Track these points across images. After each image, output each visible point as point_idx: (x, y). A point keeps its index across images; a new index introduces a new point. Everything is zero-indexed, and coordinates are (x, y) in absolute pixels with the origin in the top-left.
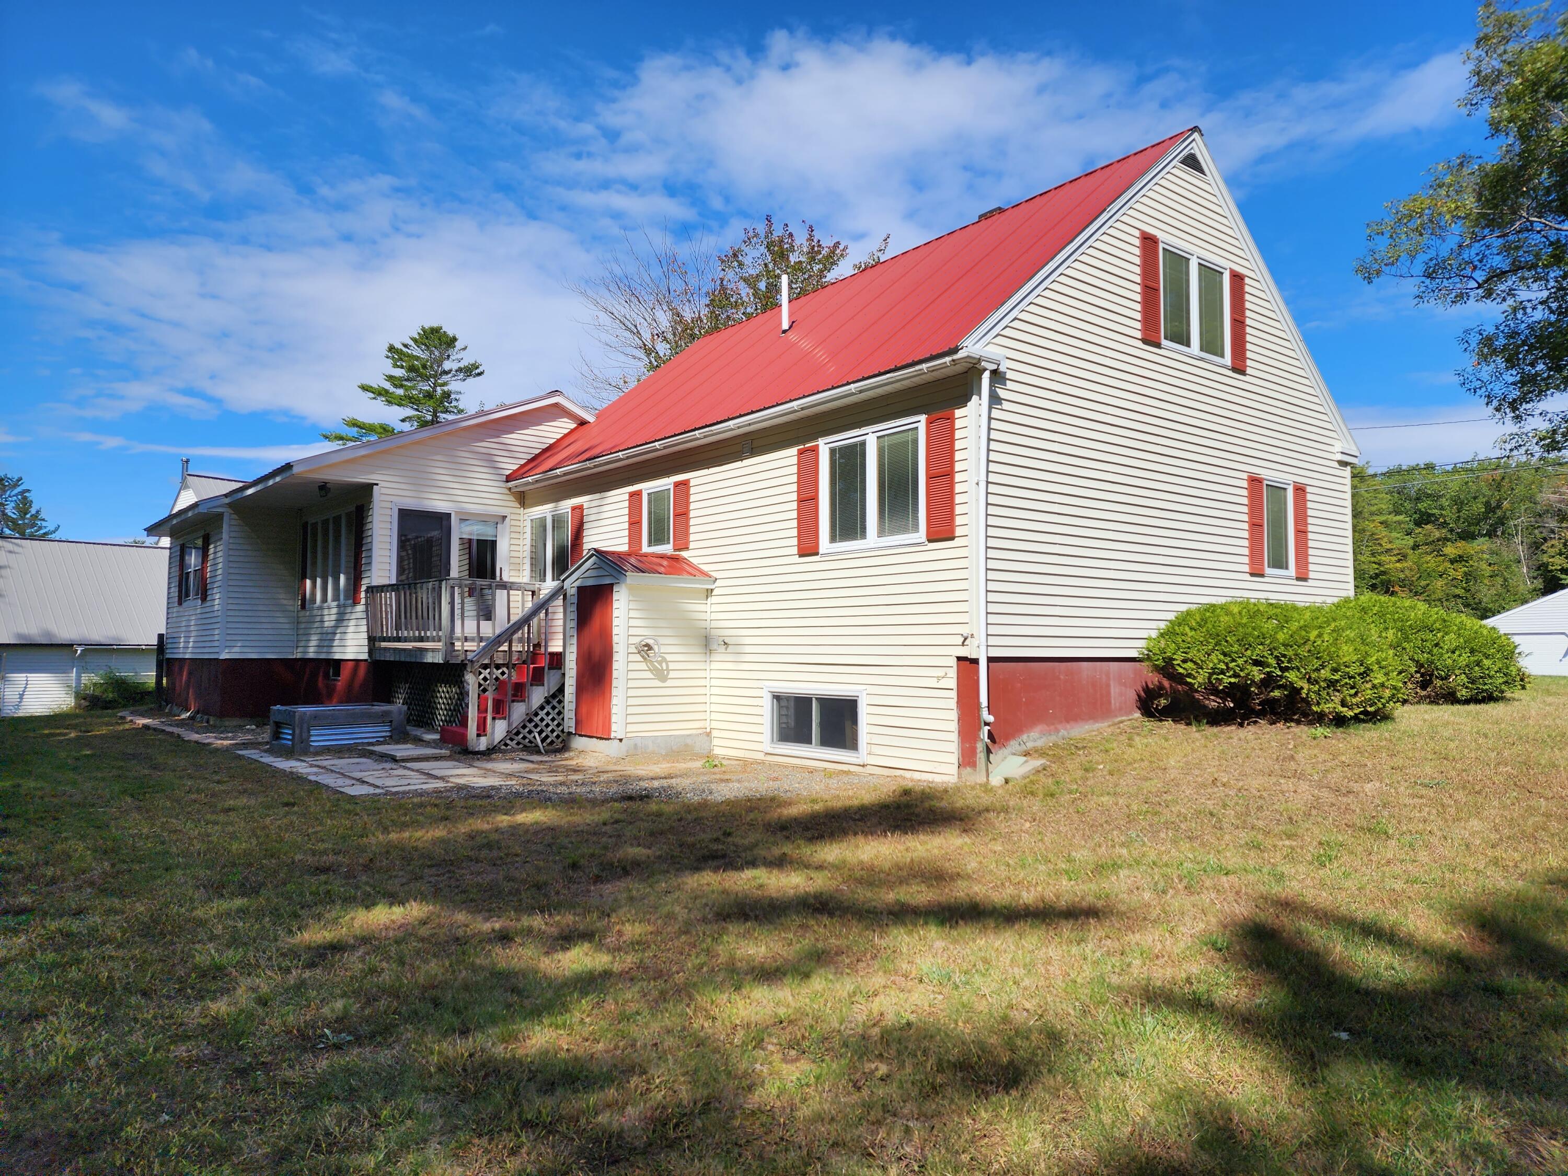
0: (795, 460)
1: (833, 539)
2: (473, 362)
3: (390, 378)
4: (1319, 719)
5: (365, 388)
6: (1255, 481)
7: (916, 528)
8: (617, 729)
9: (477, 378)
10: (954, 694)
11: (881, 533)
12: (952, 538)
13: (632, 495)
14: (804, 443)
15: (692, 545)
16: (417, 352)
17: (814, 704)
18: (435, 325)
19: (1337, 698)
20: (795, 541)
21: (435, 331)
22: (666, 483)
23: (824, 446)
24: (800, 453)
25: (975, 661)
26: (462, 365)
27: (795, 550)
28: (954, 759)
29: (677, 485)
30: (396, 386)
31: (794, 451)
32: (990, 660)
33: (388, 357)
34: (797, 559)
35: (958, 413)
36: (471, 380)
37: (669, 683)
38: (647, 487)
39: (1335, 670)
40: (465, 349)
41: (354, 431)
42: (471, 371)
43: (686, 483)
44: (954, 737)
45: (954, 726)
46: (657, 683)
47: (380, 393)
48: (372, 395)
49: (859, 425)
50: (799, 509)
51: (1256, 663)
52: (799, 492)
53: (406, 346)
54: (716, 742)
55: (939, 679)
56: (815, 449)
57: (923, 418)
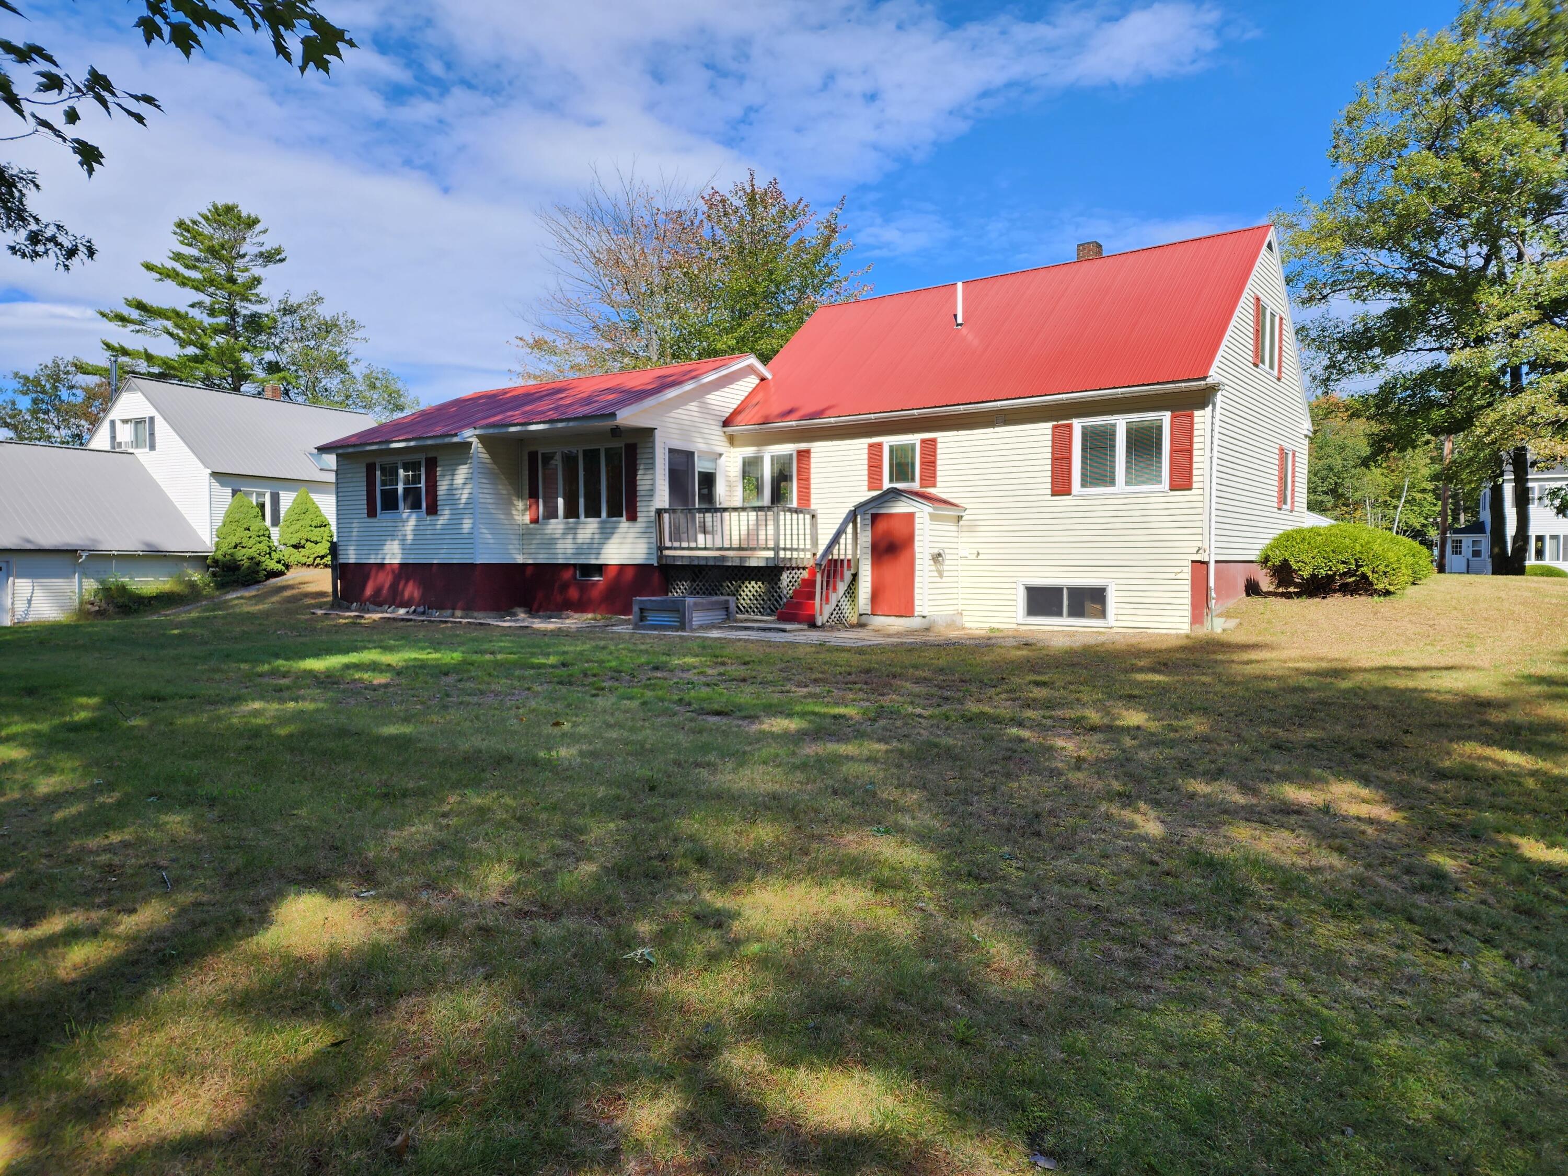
0: (1050, 431)
1: (1083, 485)
2: (276, 246)
3: (178, 257)
4: (1376, 592)
5: (149, 267)
6: (1282, 449)
7: (1159, 481)
8: (918, 610)
9: (279, 265)
10: (1189, 582)
11: (1127, 483)
12: (1190, 489)
13: (871, 446)
14: (1057, 420)
15: (938, 484)
16: (207, 229)
17: (1065, 592)
18: (230, 203)
19: (1386, 580)
20: (1049, 486)
21: (229, 209)
22: (915, 439)
23: (1077, 425)
24: (1055, 427)
25: (1206, 563)
26: (263, 249)
27: (1049, 492)
28: (1188, 620)
29: (923, 441)
30: (187, 267)
31: (1050, 425)
32: (1217, 562)
33: (175, 233)
34: (1049, 497)
35: (1196, 413)
36: (271, 266)
37: (944, 579)
38: (888, 441)
39: (1387, 566)
40: (265, 232)
41: (135, 314)
42: (271, 257)
43: (934, 441)
44: (1189, 607)
45: (1188, 601)
46: (938, 579)
47: (167, 274)
48: (158, 276)
49: (1112, 413)
50: (1053, 465)
51: (1343, 563)
52: (1053, 453)
53: (194, 222)
54: (965, 619)
55: (1176, 574)
56: (1070, 426)
57: (1168, 414)
